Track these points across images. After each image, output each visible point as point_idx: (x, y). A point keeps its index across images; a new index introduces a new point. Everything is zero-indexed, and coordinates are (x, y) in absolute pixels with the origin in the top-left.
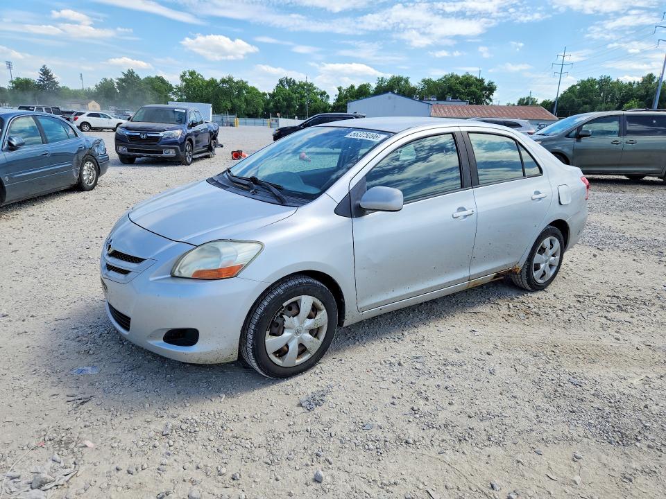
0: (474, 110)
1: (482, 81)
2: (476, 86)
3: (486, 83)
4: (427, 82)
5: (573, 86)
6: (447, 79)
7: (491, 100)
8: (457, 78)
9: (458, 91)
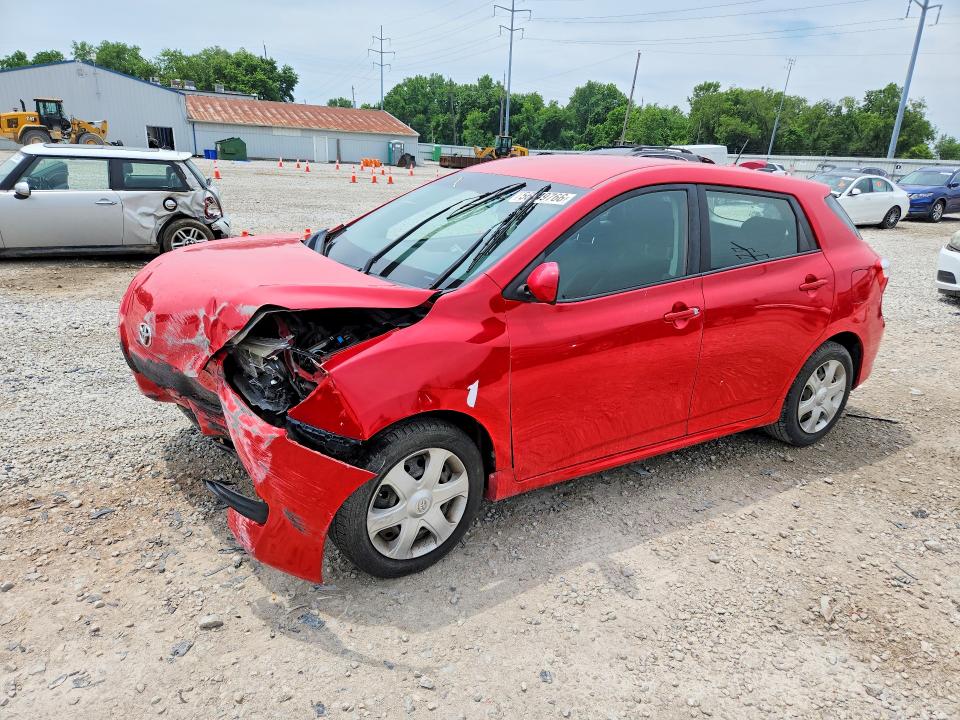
0: (274, 112)
1: (271, 63)
2: (264, 70)
3: (280, 70)
4: (174, 57)
5: (399, 86)
6: (209, 55)
7: (292, 99)
8: (228, 56)
9: (234, 79)
